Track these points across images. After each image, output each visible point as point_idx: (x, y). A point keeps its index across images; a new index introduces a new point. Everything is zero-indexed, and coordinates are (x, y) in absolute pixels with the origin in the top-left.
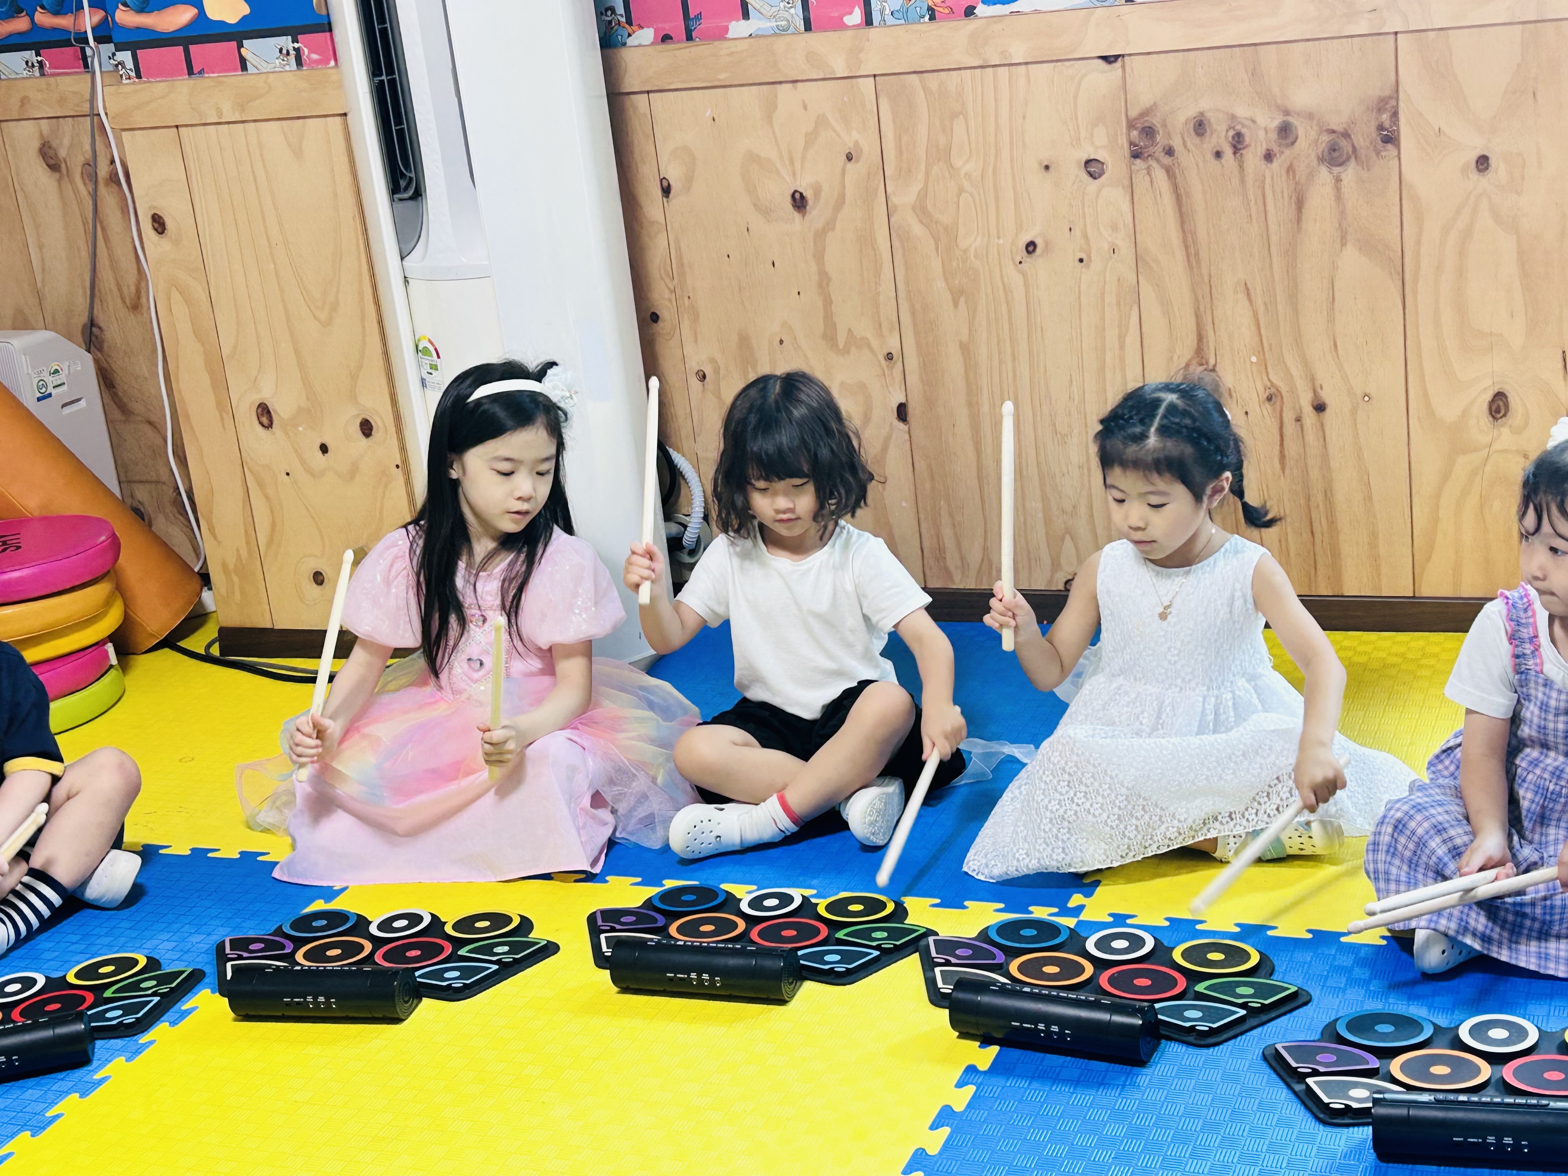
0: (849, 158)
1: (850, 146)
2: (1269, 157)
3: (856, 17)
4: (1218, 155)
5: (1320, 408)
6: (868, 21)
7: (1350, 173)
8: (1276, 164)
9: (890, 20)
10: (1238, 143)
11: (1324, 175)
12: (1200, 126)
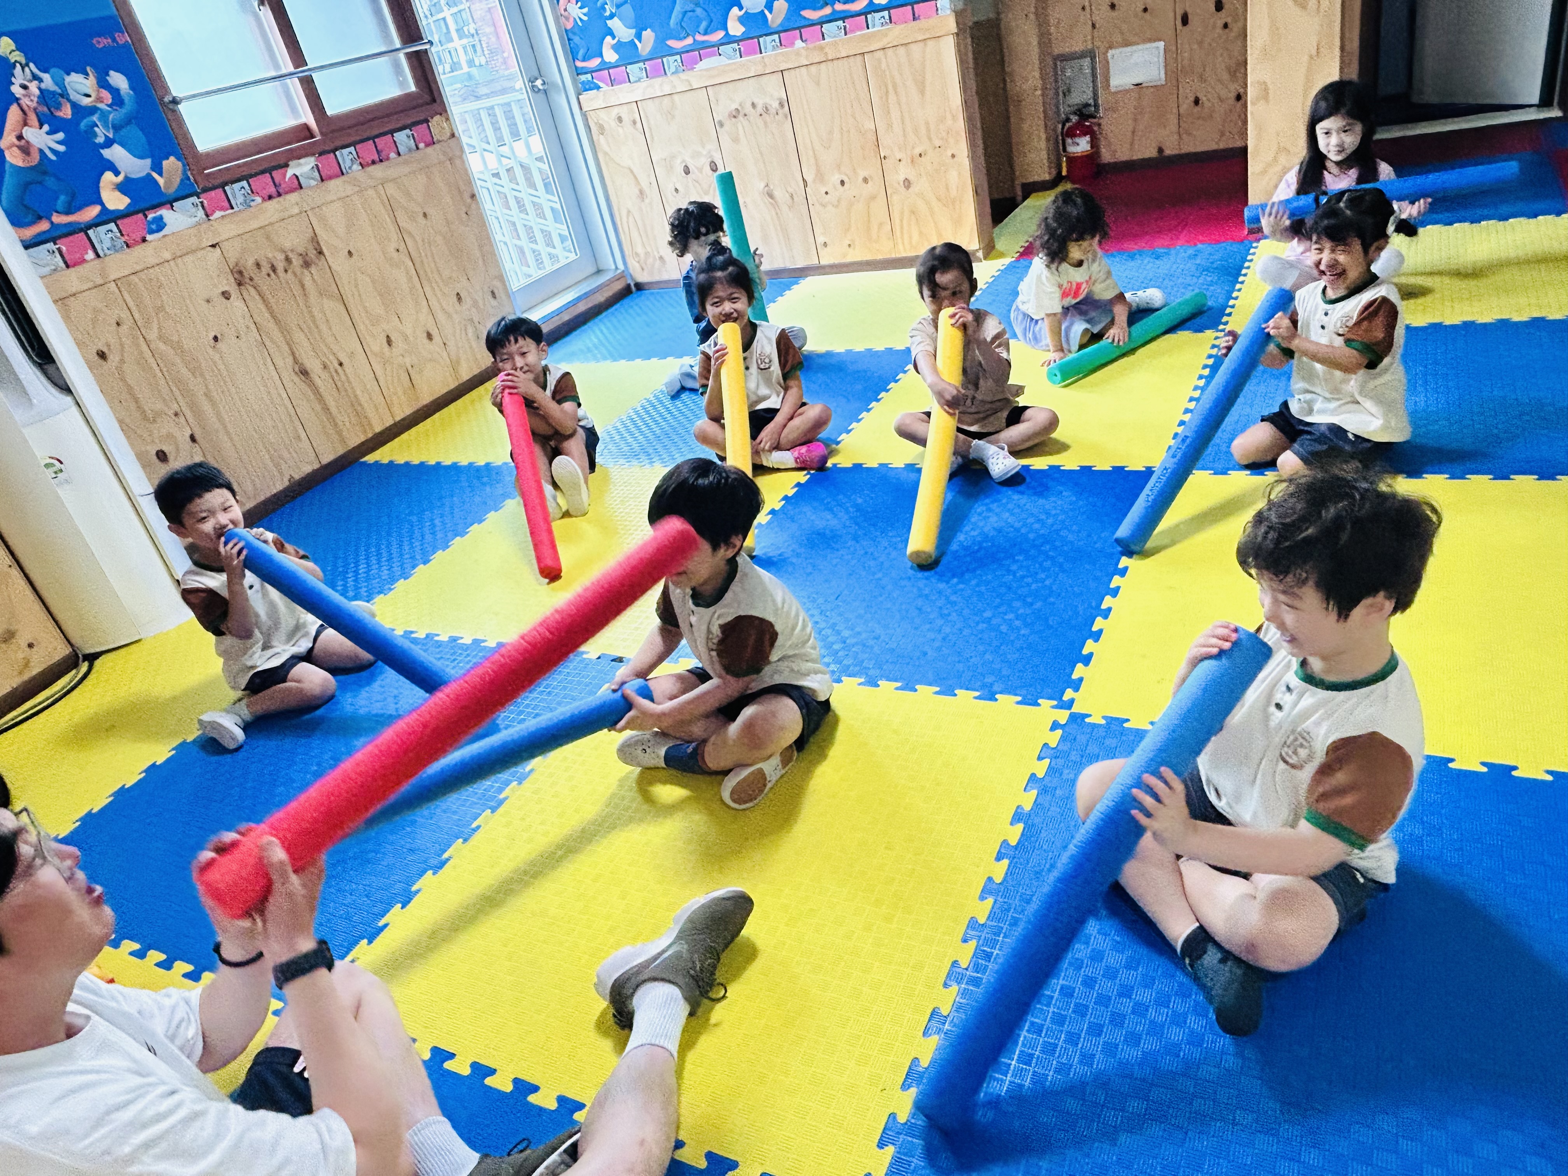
0: (118, 324)
1: (115, 317)
2: (286, 271)
3: (90, 255)
4: (269, 275)
5: (341, 364)
6: (98, 256)
7: (313, 269)
8: (289, 272)
9: (108, 252)
10: (274, 269)
11: (306, 272)
12: (258, 265)
